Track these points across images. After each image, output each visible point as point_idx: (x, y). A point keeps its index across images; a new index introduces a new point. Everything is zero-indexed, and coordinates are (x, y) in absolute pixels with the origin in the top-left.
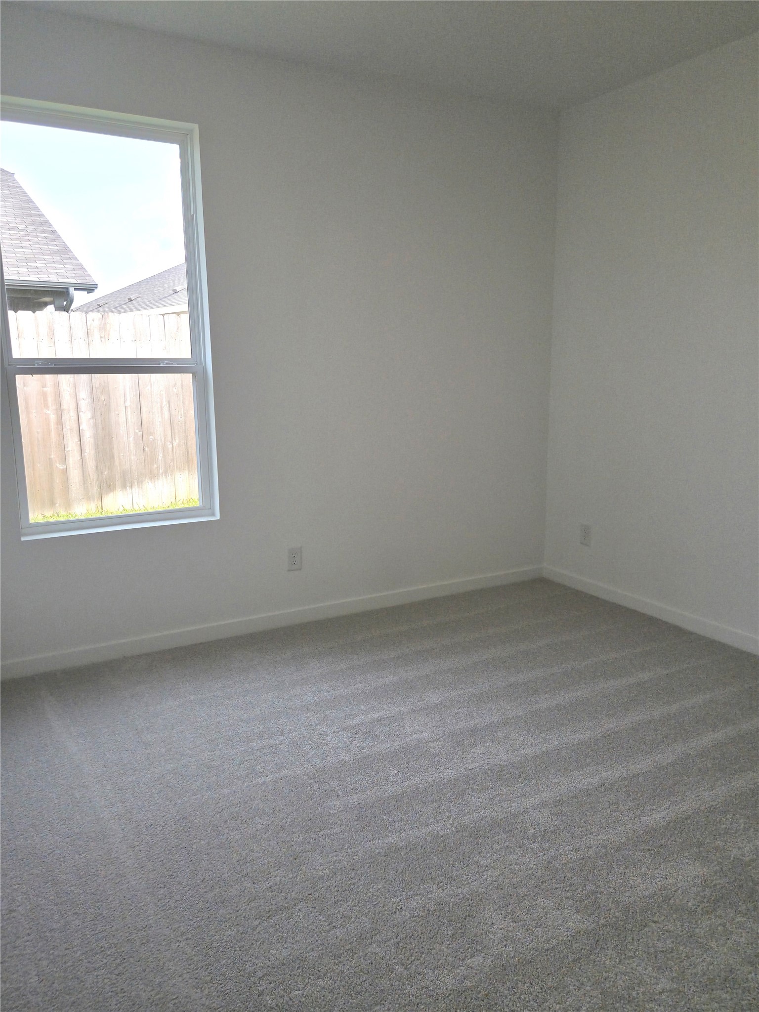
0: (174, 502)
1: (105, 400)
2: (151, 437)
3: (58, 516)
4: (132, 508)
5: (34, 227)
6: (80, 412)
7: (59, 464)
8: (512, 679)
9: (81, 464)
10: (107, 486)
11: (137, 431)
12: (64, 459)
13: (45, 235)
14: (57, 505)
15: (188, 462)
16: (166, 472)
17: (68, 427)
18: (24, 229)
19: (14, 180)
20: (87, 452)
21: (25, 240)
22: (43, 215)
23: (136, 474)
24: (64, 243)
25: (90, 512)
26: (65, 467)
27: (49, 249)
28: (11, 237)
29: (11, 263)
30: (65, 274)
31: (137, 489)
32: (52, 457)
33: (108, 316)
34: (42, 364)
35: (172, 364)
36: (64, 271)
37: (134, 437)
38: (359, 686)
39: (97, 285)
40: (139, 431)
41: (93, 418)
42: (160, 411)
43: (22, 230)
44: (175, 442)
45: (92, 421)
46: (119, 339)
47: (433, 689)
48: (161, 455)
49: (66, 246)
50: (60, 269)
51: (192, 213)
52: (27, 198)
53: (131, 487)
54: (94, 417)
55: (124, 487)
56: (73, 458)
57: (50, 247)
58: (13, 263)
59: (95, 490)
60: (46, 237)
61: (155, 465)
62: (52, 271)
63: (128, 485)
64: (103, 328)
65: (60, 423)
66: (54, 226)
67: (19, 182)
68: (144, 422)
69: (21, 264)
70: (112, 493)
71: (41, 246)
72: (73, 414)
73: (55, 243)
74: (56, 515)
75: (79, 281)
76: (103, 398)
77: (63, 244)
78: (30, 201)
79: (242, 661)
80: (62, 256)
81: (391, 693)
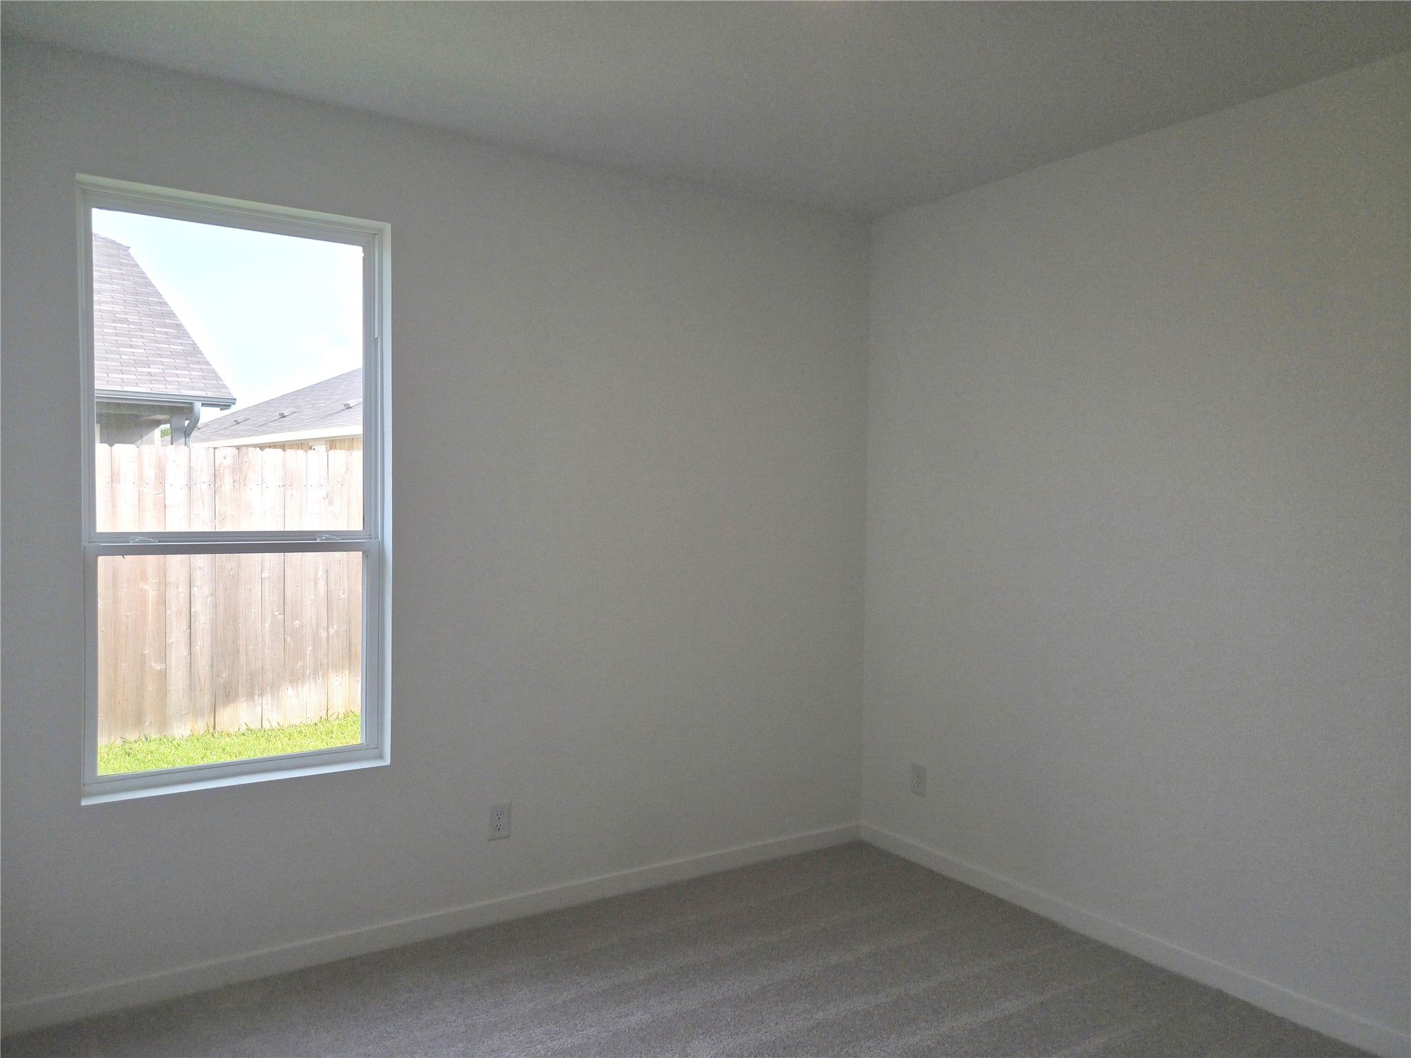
0: (324, 716)
1: (232, 569)
2: (297, 622)
3: (146, 739)
4: (260, 727)
5: (151, 319)
6: (194, 586)
7: (156, 663)
8: (820, 1015)
9: (188, 662)
10: (225, 694)
11: (277, 613)
12: (163, 656)
13: (166, 330)
14: (147, 723)
15: (350, 657)
16: (315, 673)
17: (174, 609)
18: (136, 321)
19: (129, 255)
20: (199, 644)
21: (136, 337)
22: (166, 304)
23: (271, 676)
24: (193, 341)
25: (195, 734)
26: (164, 667)
27: (170, 350)
28: (117, 331)
29: (112, 368)
30: (191, 384)
31: (270, 698)
32: (146, 652)
33: (247, 453)
34: (139, 542)
35: (334, 539)
36: (189, 380)
37: (272, 623)
38: (590, 1031)
39: (235, 399)
40: (280, 614)
41: (211, 595)
42: (312, 584)
43: (133, 323)
44: (333, 628)
45: (210, 599)
46: (260, 484)
47: (703, 1034)
48: (310, 648)
49: (194, 346)
50: (184, 376)
51: (376, 336)
52: (145, 280)
53: (261, 695)
54: (214, 594)
55: (250, 695)
56: (178, 653)
57: (172, 346)
58: (116, 368)
59: (207, 699)
60: (167, 333)
61: (300, 664)
62: (171, 379)
63: (257, 692)
64: (238, 469)
65: (162, 602)
66: (179, 318)
67: (134, 257)
68: (288, 601)
69: (128, 369)
70: (232, 705)
71: (157, 345)
72: (183, 589)
73: (180, 341)
74: (144, 739)
75: (210, 394)
76: (229, 567)
77: (191, 342)
78: (148, 284)
79: (411, 990)
80: (189, 359)
81: (639, 1043)
